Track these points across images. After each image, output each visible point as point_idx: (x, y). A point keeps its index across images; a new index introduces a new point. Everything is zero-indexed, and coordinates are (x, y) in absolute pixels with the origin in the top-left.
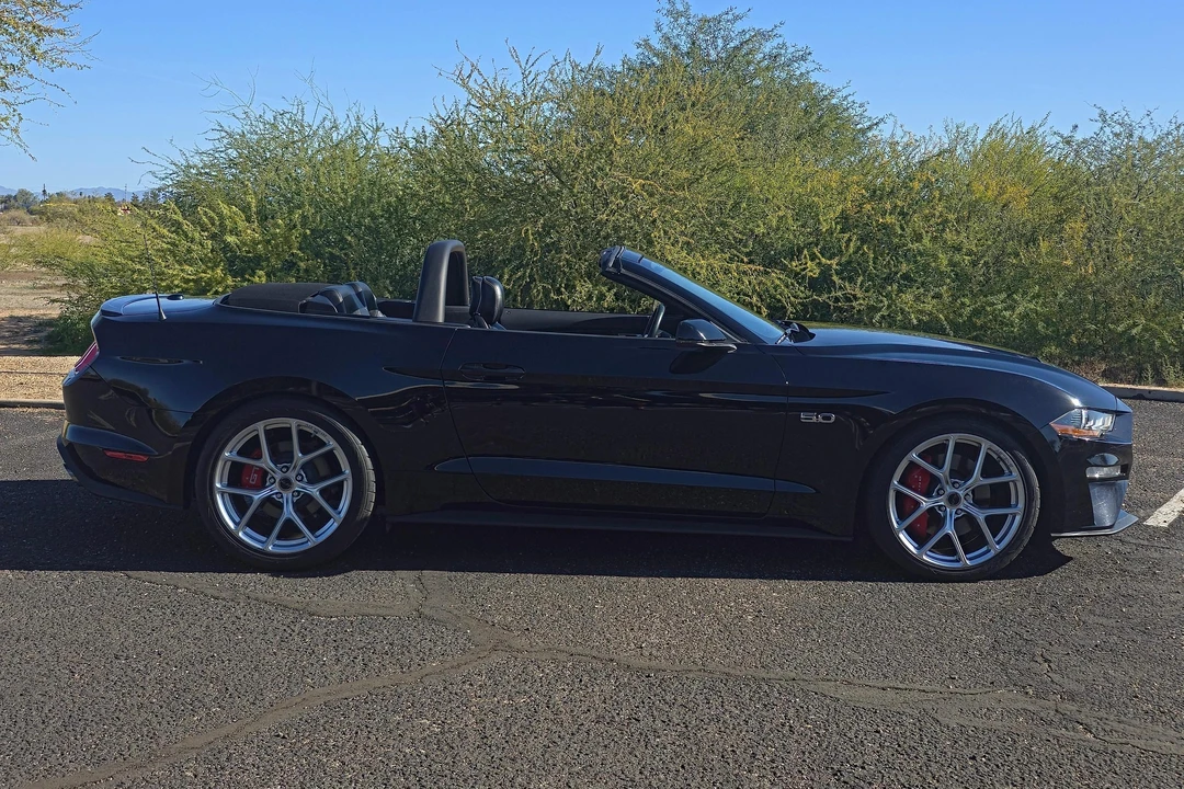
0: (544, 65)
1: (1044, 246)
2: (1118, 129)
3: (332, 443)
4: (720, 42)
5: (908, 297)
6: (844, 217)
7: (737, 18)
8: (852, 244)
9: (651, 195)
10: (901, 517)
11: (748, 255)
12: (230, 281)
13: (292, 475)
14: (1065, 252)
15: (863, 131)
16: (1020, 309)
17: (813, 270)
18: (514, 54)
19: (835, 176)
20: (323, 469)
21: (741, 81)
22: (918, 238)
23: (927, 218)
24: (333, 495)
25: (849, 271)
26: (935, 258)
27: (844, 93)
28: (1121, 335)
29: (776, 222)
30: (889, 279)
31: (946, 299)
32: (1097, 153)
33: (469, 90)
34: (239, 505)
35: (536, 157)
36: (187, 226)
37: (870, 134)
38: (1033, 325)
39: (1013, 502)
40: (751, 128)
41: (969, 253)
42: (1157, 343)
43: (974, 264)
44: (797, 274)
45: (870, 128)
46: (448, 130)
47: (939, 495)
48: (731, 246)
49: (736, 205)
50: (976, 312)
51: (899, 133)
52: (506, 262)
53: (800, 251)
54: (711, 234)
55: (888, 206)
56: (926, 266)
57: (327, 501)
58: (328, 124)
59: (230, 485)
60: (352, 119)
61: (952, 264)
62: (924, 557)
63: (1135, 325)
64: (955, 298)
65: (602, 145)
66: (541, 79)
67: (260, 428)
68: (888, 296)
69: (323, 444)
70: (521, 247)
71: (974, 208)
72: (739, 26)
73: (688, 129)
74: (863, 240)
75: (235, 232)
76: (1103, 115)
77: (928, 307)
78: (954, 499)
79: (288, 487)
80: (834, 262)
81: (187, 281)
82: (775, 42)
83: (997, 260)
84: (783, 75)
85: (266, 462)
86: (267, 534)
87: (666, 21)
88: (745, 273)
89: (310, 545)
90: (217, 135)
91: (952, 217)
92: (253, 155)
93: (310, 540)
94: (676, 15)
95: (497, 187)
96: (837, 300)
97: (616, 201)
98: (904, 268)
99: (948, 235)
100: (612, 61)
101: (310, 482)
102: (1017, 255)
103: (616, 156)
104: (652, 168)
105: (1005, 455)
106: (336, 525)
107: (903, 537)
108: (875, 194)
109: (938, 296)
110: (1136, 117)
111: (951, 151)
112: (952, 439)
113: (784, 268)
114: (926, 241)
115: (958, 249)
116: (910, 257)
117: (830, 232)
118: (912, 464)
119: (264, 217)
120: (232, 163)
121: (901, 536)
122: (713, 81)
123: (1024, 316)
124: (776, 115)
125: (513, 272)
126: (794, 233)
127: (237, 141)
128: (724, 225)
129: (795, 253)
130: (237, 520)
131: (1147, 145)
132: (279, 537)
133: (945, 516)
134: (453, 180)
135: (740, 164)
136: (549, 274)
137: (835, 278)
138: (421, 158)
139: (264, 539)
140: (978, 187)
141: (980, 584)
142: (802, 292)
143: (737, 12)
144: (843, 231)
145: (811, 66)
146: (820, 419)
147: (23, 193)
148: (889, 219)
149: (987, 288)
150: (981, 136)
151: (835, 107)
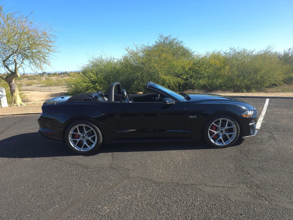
0: (139, 46)
1: (222, 71)
2: (233, 50)
3: (92, 129)
4: (168, 41)
5: (201, 81)
6: (190, 68)
7: (171, 36)
8: (191, 73)
9: (158, 67)
10: (211, 135)
11: (174, 76)
12: (92, 85)
13: (85, 135)
14: (226, 71)
15: (192, 54)
16: (219, 82)
17: (185, 77)
18: (134, 45)
19: (188, 62)
20: (91, 133)
21: (172, 47)
22: (202, 71)
23: (203, 67)
24: (94, 139)
25: (191, 77)
26: (205, 74)
27: (188, 48)
28: (236, 85)
29: (179, 70)
30: (197, 78)
31: (207, 81)
32: (230, 54)
33: (128, 51)
34: (75, 142)
35: (139, 62)
36: (85, 77)
37: (193, 54)
38: (221, 84)
39: (234, 131)
40: (174, 54)
41: (210, 73)
42: (241, 86)
43: (211, 74)
44: (182, 78)
45: (193, 53)
46: (125, 58)
47: (218, 131)
48: (172, 74)
49: (172, 67)
50: (212, 82)
51: (198, 54)
52: (136, 79)
53: (183, 74)
54: (168, 73)
55: (197, 66)
56: (203, 76)
57: (92, 140)
58: (106, 59)
59: (72, 138)
60: (110, 57)
61: (207, 75)
62: (216, 144)
63: (238, 83)
64: (208, 80)
65: (150, 59)
66: (139, 49)
67: (77, 126)
68: (197, 81)
69: (90, 129)
70: (138, 76)
71: (211, 65)
72: (171, 38)
73: (164, 55)
74: (193, 72)
75: (93, 77)
76: (231, 48)
77: (204, 82)
78: (222, 131)
79: (84, 137)
80: (188, 76)
81: (86, 86)
82: (177, 40)
83: (215, 74)
84: (179, 45)
85: (79, 133)
86: (81, 147)
87: (159, 38)
88: (174, 79)
89: (90, 149)
90: (89, 62)
91: (207, 67)
92: (95, 65)
93: (90, 148)
94: (161, 37)
95: (133, 67)
96: (189, 82)
97: (153, 68)
98: (200, 76)
99: (207, 70)
100: (151, 45)
101: (89, 137)
102: (218, 72)
103: (152, 61)
104: (158, 62)
105: (232, 122)
106: (94, 145)
107: (212, 140)
108: (194, 64)
109: (205, 80)
110: (236, 48)
111: (206, 56)
112: (221, 119)
113: (180, 77)
114: (203, 71)
115: (208, 72)
116: (200, 74)
117: (188, 71)
118: (213, 125)
119: (97, 74)
120: (92, 66)
121: (211, 140)
122: (167, 47)
123: (219, 83)
124: (178, 52)
125: (137, 81)
126: (182, 71)
127: (92, 62)
128: (170, 71)
129: (182, 75)
130: (74, 145)
131: (238, 53)
132: (83, 148)
133: (220, 135)
134: (126, 67)
135: (172, 61)
136: (143, 81)
137: (189, 78)
138: (121, 63)
139: (80, 148)
140: (211, 62)
141: (227, 148)
142: (184, 81)
144: (189, 71)
145: (183, 44)
146: (193, 117)
147: (66, 72)
148: (197, 68)
149: (213, 78)
150: (211, 53)
151: (187, 50)
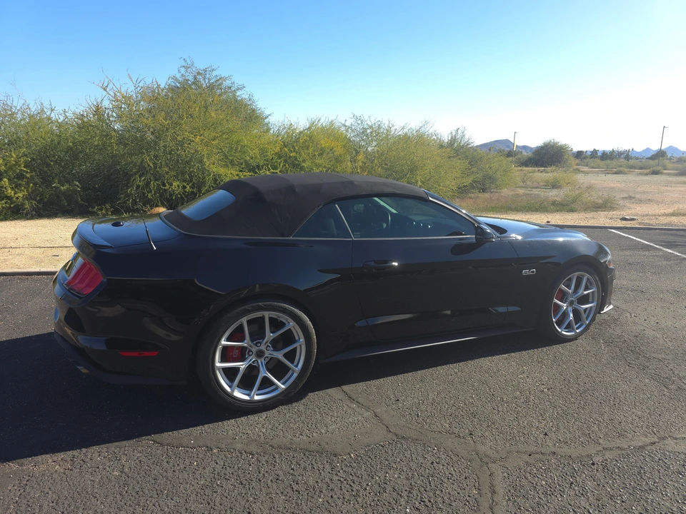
3: (292, 324)
4: (207, 81)
7: (213, 70)
11: (242, 168)
22: (305, 162)
26: (313, 169)
29: (252, 155)
35: (146, 125)
41: (325, 167)
48: (236, 165)
51: (286, 120)
53: (263, 167)
55: (292, 149)
62: (563, 332)
67: (244, 320)
69: (284, 324)
71: (323, 150)
72: (214, 73)
74: (284, 162)
79: (261, 355)
80: (278, 172)
85: (247, 343)
87: (183, 70)
89: (280, 390)
91: (316, 153)
93: (280, 387)
94: (187, 68)
106: (295, 374)
113: (258, 174)
114: (308, 162)
116: (305, 169)
117: (273, 159)
121: (555, 324)
126: (259, 159)
130: (229, 383)
132: (259, 389)
139: (247, 392)
140: (322, 142)
143: (213, 67)
144: (277, 159)
146: (530, 273)
